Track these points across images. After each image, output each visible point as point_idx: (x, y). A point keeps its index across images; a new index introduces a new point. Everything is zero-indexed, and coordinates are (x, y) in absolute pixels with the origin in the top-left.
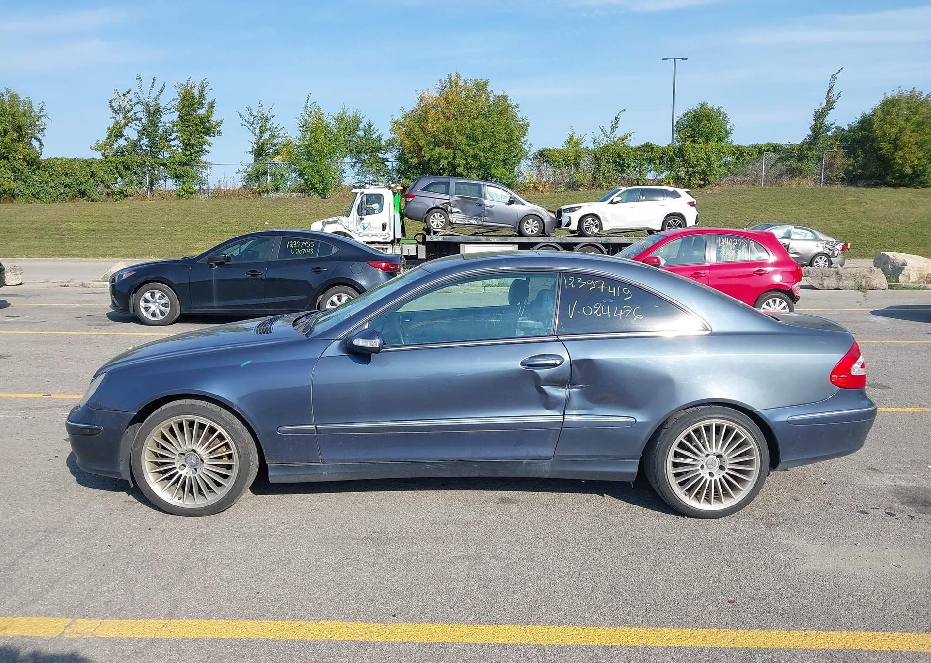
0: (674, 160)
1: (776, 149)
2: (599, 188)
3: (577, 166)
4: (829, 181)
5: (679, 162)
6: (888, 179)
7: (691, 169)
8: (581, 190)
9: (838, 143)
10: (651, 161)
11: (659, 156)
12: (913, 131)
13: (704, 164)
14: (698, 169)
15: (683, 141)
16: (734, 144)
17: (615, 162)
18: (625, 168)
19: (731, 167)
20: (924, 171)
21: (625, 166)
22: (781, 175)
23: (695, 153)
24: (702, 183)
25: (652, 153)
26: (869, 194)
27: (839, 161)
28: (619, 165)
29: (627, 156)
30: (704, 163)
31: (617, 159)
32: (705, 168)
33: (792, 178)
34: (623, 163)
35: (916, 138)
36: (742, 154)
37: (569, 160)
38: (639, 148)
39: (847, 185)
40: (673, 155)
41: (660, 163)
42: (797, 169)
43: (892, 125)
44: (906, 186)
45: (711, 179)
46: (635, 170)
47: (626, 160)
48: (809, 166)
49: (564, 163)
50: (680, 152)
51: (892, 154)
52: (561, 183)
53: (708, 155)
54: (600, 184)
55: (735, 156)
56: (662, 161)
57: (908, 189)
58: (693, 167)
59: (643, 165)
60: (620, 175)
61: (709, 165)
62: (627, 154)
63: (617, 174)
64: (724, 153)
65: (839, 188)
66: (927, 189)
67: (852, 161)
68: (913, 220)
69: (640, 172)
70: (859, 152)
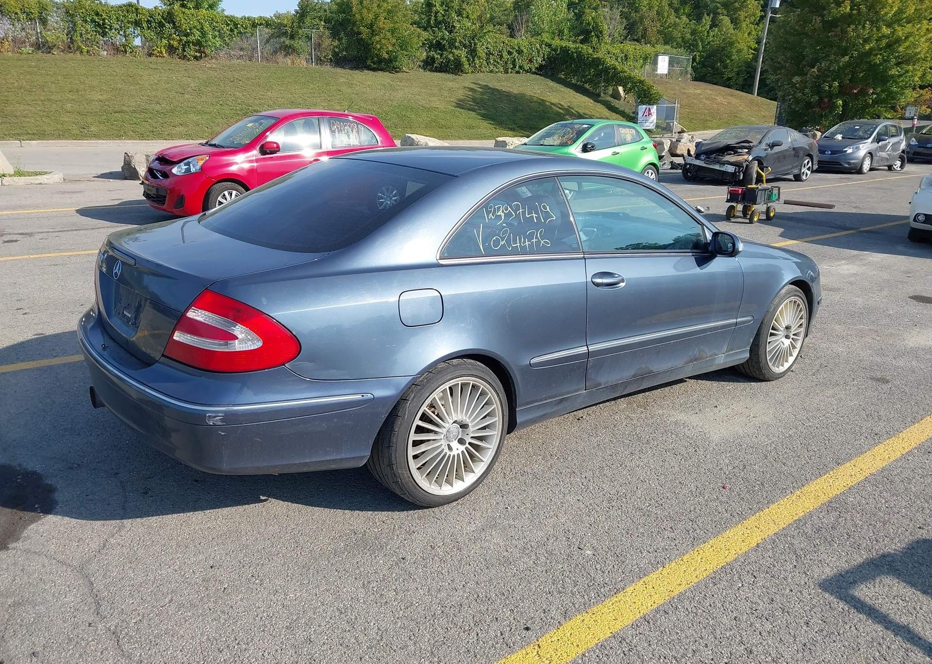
0: (163, 25)
1: (267, 23)
2: (78, 52)
3: (44, 22)
4: (320, 61)
5: (170, 29)
6: (369, 62)
7: (184, 38)
8: (55, 53)
9: (323, 23)
10: (137, 24)
11: (146, 20)
12: (385, 19)
13: (198, 34)
14: (191, 38)
15: (170, 5)
16: (226, 13)
17: (93, 21)
18: (107, 30)
19: (227, 39)
20: (396, 57)
21: (106, 28)
22: (275, 52)
23: (186, 20)
24: (198, 55)
25: (137, 15)
26: (356, 77)
27: (327, 42)
28: (99, 25)
29: (107, 16)
30: (197, 32)
31: (96, 18)
32: (199, 38)
33: (286, 56)
34: (104, 24)
35: (389, 25)
36: (236, 25)
37: (31, 13)
38: (120, 7)
39: (335, 66)
40: (162, 20)
41: (149, 28)
42: (290, 47)
43: (369, 10)
44: (382, 70)
45: (208, 51)
46: (119, 33)
47: (106, 21)
48: (298, 44)
49: (25, 15)
50: (170, 17)
51: (370, 39)
52: (24, 42)
53: (201, 24)
54: (79, 48)
55: (229, 28)
56: (149, 25)
57: (385, 73)
58: (187, 35)
59: (128, 28)
60: (101, 38)
61: (204, 34)
62: (107, 13)
63: (98, 36)
64: (217, 22)
65: (328, 68)
66: (399, 74)
67: (336, 43)
68: (397, 103)
69: (125, 36)
70: (342, 34)
